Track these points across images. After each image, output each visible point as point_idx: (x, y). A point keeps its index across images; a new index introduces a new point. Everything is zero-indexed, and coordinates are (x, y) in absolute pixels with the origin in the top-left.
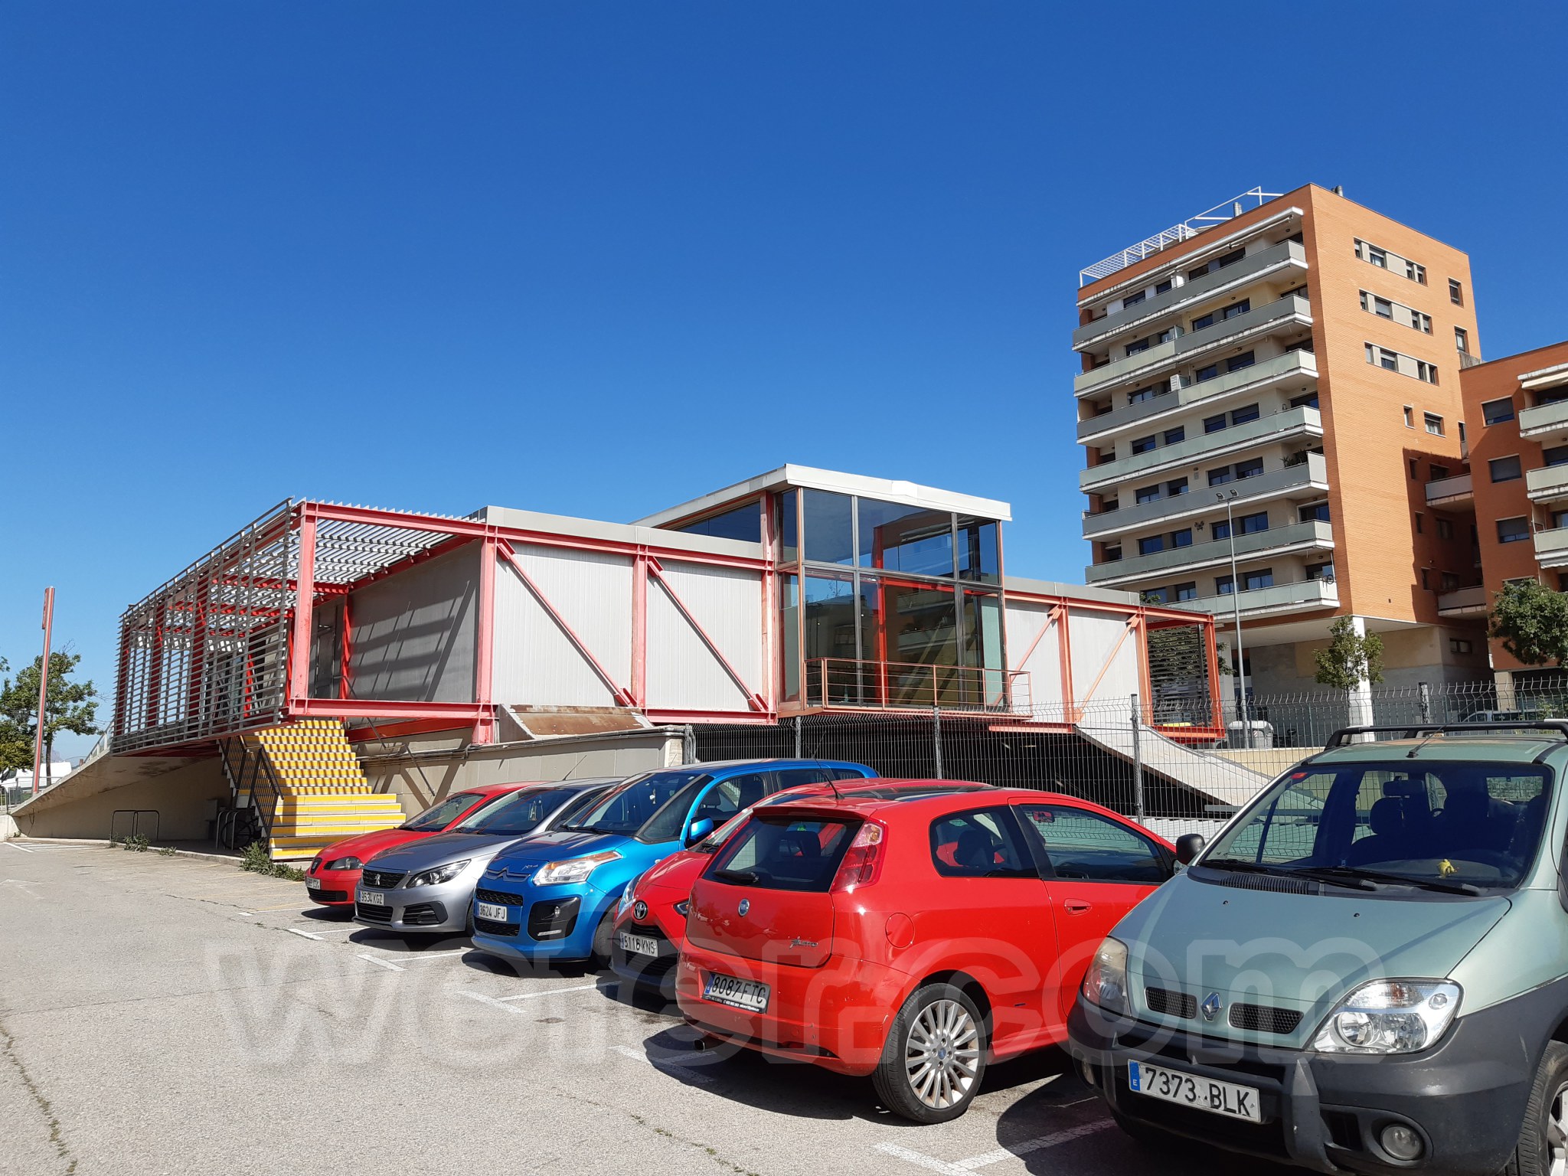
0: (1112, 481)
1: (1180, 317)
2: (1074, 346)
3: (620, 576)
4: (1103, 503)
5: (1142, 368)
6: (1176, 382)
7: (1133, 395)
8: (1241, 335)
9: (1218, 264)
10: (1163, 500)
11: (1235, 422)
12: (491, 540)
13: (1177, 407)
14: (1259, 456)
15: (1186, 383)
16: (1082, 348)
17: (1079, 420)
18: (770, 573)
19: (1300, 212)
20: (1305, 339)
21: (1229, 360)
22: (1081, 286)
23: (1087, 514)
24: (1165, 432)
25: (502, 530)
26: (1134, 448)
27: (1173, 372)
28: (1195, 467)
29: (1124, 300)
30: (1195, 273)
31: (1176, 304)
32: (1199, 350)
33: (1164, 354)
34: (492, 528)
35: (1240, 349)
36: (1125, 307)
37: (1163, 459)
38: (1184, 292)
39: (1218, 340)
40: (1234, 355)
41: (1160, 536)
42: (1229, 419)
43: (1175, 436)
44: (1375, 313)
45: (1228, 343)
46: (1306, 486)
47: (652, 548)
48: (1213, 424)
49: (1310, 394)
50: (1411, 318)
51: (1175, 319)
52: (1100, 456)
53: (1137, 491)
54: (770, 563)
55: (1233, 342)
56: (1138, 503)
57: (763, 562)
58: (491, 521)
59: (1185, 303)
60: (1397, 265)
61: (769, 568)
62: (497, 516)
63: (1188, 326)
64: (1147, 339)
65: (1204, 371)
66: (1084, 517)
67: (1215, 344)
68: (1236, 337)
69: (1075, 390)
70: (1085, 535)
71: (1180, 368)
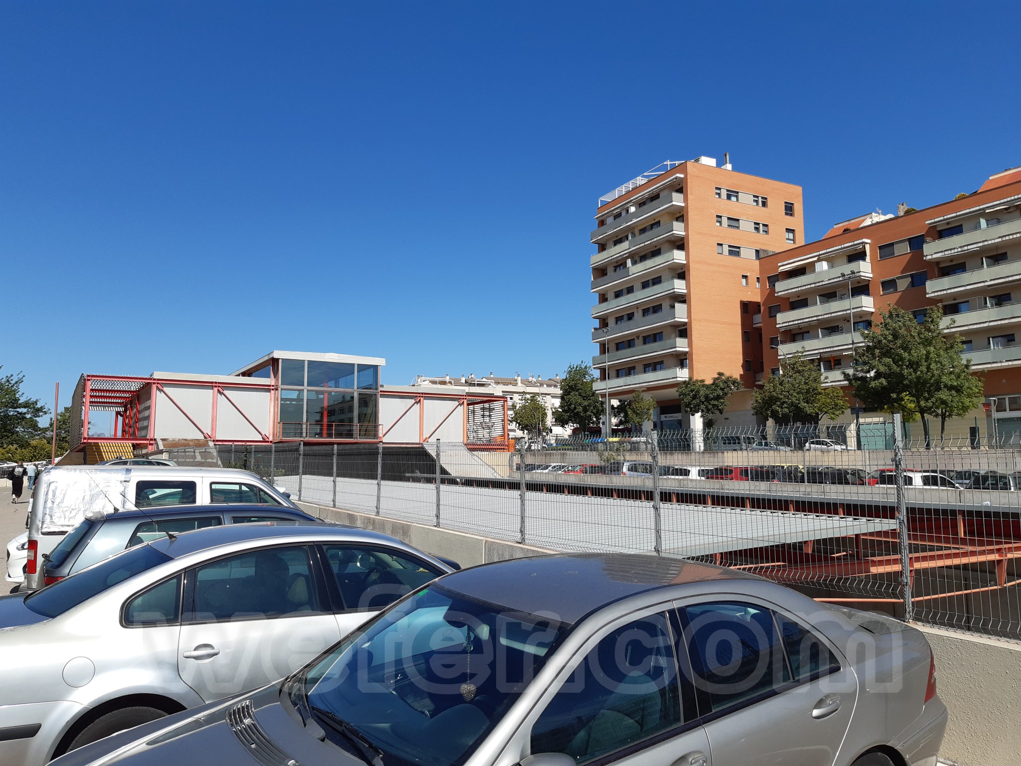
0: (605, 312)
1: (634, 228)
2: (592, 240)
3: (209, 393)
4: (604, 322)
5: (616, 254)
6: (629, 262)
7: (616, 267)
8: (653, 240)
9: (649, 200)
10: (624, 324)
11: (654, 284)
12: (154, 383)
13: (629, 276)
14: (660, 303)
15: (634, 263)
16: (595, 241)
17: (592, 279)
18: (273, 389)
19: (682, 176)
20: (680, 244)
21: (652, 252)
22: (599, 207)
23: (595, 329)
24: (627, 288)
25: (158, 380)
26: (615, 295)
27: (627, 258)
28: (637, 307)
29: (614, 216)
30: (641, 204)
31: (630, 222)
32: (638, 247)
33: (624, 248)
34: (155, 379)
35: (656, 247)
36: (614, 219)
37: (625, 302)
38: (635, 215)
39: (644, 243)
40: (654, 249)
41: (623, 342)
42: (651, 282)
43: (630, 290)
44: (727, 227)
45: (648, 244)
46: (673, 320)
47: (219, 383)
48: (645, 285)
49: (682, 273)
50: (753, 226)
51: (631, 229)
52: (603, 298)
53: (616, 318)
54: (273, 386)
55: (651, 243)
56: (616, 324)
57: (270, 386)
58: (155, 377)
59: (634, 221)
60: (746, 199)
61: (273, 388)
62: (157, 375)
63: (637, 232)
64: (621, 238)
65: (640, 257)
66: (593, 330)
67: (643, 244)
68: (651, 241)
69: (591, 264)
70: (593, 340)
71: (632, 255)
